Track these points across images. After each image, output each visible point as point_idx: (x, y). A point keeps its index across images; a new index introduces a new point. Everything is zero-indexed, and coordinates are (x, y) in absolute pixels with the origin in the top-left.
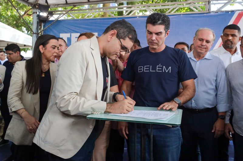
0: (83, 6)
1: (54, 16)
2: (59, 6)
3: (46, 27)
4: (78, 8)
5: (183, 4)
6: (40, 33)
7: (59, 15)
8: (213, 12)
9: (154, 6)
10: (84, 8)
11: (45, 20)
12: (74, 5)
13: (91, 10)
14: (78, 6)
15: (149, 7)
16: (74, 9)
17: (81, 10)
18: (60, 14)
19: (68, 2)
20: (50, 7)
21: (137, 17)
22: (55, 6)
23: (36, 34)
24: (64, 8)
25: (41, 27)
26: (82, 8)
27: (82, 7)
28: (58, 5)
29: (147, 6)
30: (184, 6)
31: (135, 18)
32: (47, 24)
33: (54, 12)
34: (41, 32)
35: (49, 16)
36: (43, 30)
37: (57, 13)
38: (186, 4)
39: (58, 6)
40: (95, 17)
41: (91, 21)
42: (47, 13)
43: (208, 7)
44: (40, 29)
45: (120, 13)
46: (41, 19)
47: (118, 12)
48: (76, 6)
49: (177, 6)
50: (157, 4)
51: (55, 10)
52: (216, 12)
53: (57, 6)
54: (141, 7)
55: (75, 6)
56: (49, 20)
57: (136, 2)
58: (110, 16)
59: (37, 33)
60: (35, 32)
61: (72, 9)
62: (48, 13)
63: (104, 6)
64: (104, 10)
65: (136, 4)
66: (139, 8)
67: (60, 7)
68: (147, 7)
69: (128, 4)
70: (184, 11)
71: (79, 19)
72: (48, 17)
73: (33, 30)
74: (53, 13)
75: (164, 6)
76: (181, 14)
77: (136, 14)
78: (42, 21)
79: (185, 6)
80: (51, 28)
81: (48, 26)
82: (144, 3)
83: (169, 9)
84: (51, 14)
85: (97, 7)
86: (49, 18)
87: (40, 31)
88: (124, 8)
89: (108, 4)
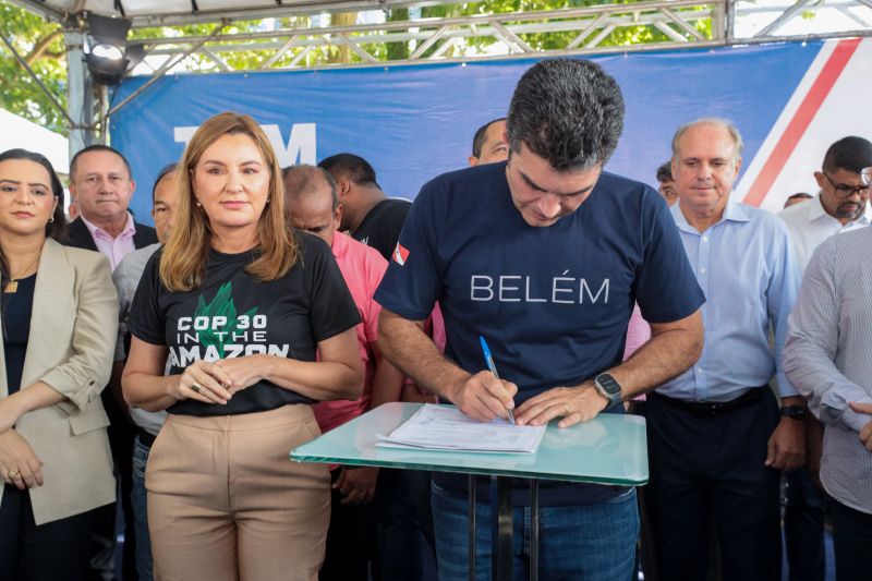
0: (255, 21)
1: (147, 58)
2: (166, 20)
3: (119, 101)
4: (240, 27)
5: (630, 14)
6: (98, 126)
7: (168, 56)
8: (741, 42)
9: (523, 23)
10: (259, 31)
11: (114, 73)
12: (223, 20)
13: (290, 35)
14: (237, 23)
15: (506, 27)
16: (224, 31)
17: (250, 36)
18: (171, 53)
19: (201, 8)
20: (134, 24)
21: (461, 63)
22: (153, 23)
23: (81, 127)
24: (188, 27)
25: (101, 103)
26: (251, 30)
27: (252, 25)
28: (162, 18)
29: (499, 21)
30: (633, 20)
31: (454, 68)
32: (122, 91)
33: (150, 45)
34: (100, 122)
35: (128, 62)
36: (107, 115)
37: (159, 48)
38: (642, 13)
39: (162, 20)
40: (303, 62)
41: (290, 78)
42: (123, 49)
43: (723, 23)
44: (98, 109)
45: (397, 50)
46: (101, 71)
47: (388, 44)
48: (230, 20)
49: (608, 19)
50: (532, 15)
51: (152, 37)
52: (751, 44)
53: (159, 21)
54: (473, 26)
55: (226, 22)
56: (129, 74)
57: (453, 5)
58: (360, 59)
59: (86, 125)
60: (77, 122)
61: (219, 33)
62: (126, 50)
63: (334, 21)
64: (337, 39)
65: (456, 13)
66: (468, 30)
67: (170, 25)
68: (498, 25)
69: (426, 14)
70: (635, 39)
71: (245, 72)
72: (125, 63)
73: (70, 115)
74: (146, 47)
75: (560, 20)
76: (623, 53)
77: (456, 54)
78: (103, 78)
79: (639, 20)
80: (140, 105)
81: (127, 96)
82: (486, 10)
83: (578, 33)
84: (137, 50)
85: (309, 26)
86: (129, 66)
87: (96, 118)
88: (410, 30)
89: (349, 14)
